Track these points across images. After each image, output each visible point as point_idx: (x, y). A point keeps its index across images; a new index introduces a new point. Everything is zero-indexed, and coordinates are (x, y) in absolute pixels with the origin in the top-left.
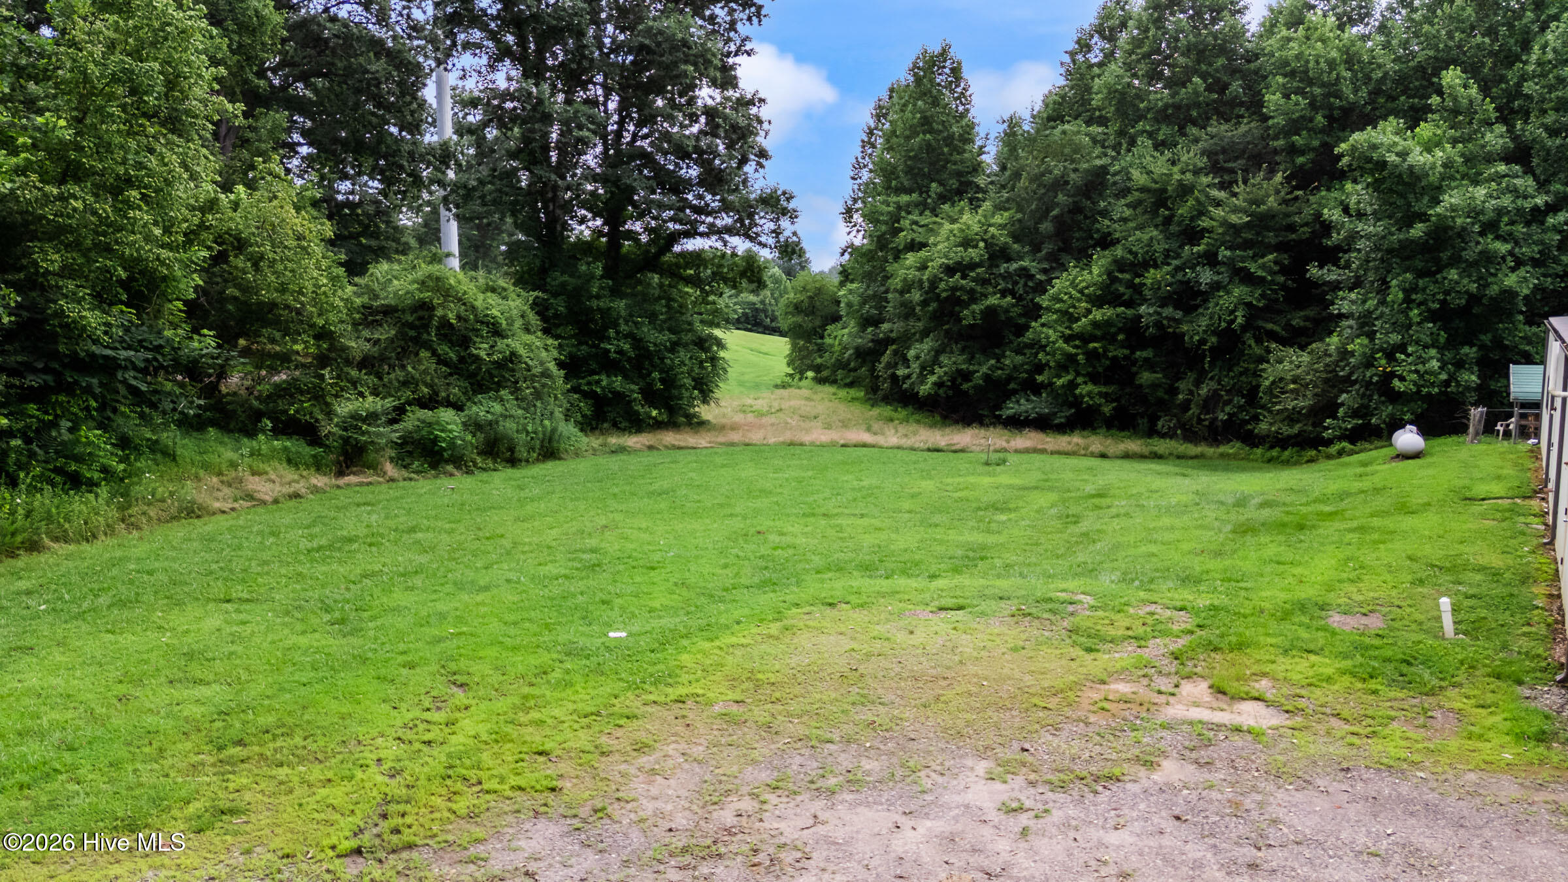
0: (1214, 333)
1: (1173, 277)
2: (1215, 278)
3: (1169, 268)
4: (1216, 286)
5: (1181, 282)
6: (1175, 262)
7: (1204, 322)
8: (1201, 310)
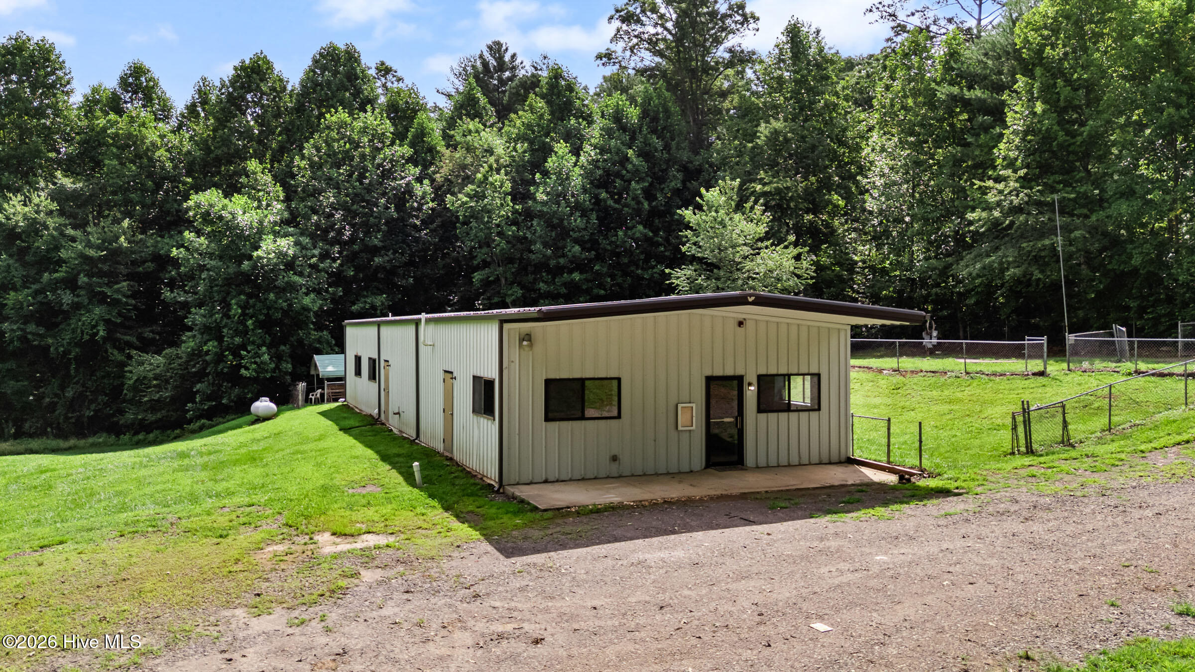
0: (77, 345)
1: (33, 298)
2: (76, 300)
3: (29, 291)
4: (76, 306)
5: (41, 303)
6: (34, 287)
7: (67, 337)
8: (62, 326)
